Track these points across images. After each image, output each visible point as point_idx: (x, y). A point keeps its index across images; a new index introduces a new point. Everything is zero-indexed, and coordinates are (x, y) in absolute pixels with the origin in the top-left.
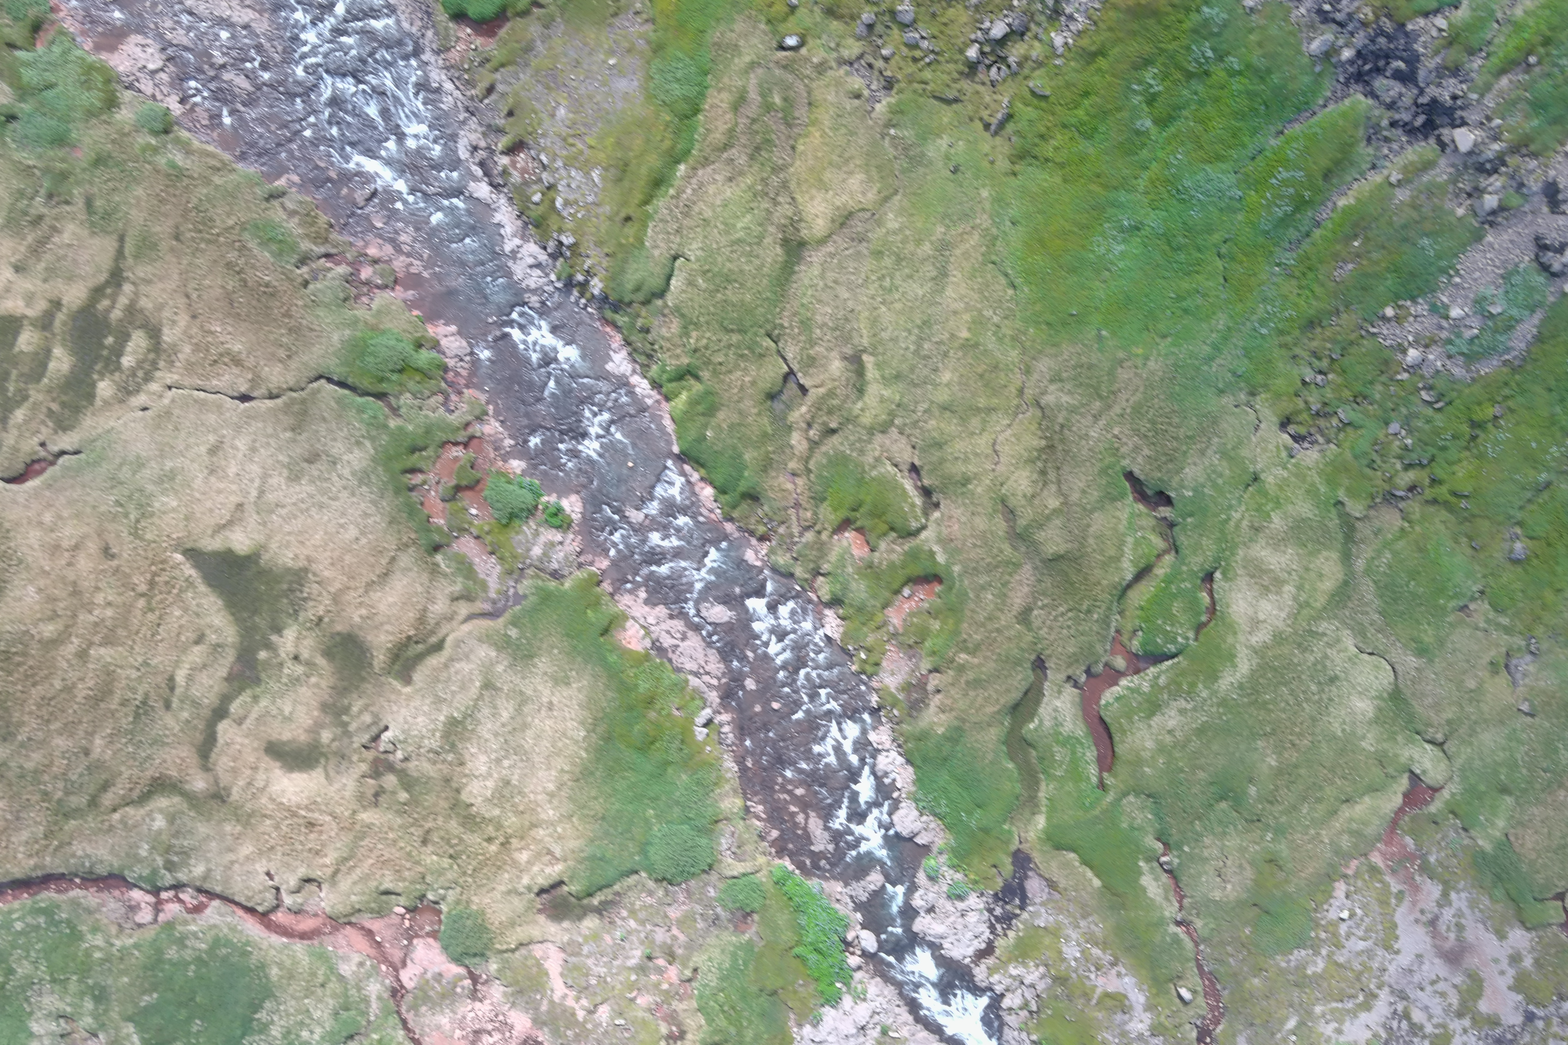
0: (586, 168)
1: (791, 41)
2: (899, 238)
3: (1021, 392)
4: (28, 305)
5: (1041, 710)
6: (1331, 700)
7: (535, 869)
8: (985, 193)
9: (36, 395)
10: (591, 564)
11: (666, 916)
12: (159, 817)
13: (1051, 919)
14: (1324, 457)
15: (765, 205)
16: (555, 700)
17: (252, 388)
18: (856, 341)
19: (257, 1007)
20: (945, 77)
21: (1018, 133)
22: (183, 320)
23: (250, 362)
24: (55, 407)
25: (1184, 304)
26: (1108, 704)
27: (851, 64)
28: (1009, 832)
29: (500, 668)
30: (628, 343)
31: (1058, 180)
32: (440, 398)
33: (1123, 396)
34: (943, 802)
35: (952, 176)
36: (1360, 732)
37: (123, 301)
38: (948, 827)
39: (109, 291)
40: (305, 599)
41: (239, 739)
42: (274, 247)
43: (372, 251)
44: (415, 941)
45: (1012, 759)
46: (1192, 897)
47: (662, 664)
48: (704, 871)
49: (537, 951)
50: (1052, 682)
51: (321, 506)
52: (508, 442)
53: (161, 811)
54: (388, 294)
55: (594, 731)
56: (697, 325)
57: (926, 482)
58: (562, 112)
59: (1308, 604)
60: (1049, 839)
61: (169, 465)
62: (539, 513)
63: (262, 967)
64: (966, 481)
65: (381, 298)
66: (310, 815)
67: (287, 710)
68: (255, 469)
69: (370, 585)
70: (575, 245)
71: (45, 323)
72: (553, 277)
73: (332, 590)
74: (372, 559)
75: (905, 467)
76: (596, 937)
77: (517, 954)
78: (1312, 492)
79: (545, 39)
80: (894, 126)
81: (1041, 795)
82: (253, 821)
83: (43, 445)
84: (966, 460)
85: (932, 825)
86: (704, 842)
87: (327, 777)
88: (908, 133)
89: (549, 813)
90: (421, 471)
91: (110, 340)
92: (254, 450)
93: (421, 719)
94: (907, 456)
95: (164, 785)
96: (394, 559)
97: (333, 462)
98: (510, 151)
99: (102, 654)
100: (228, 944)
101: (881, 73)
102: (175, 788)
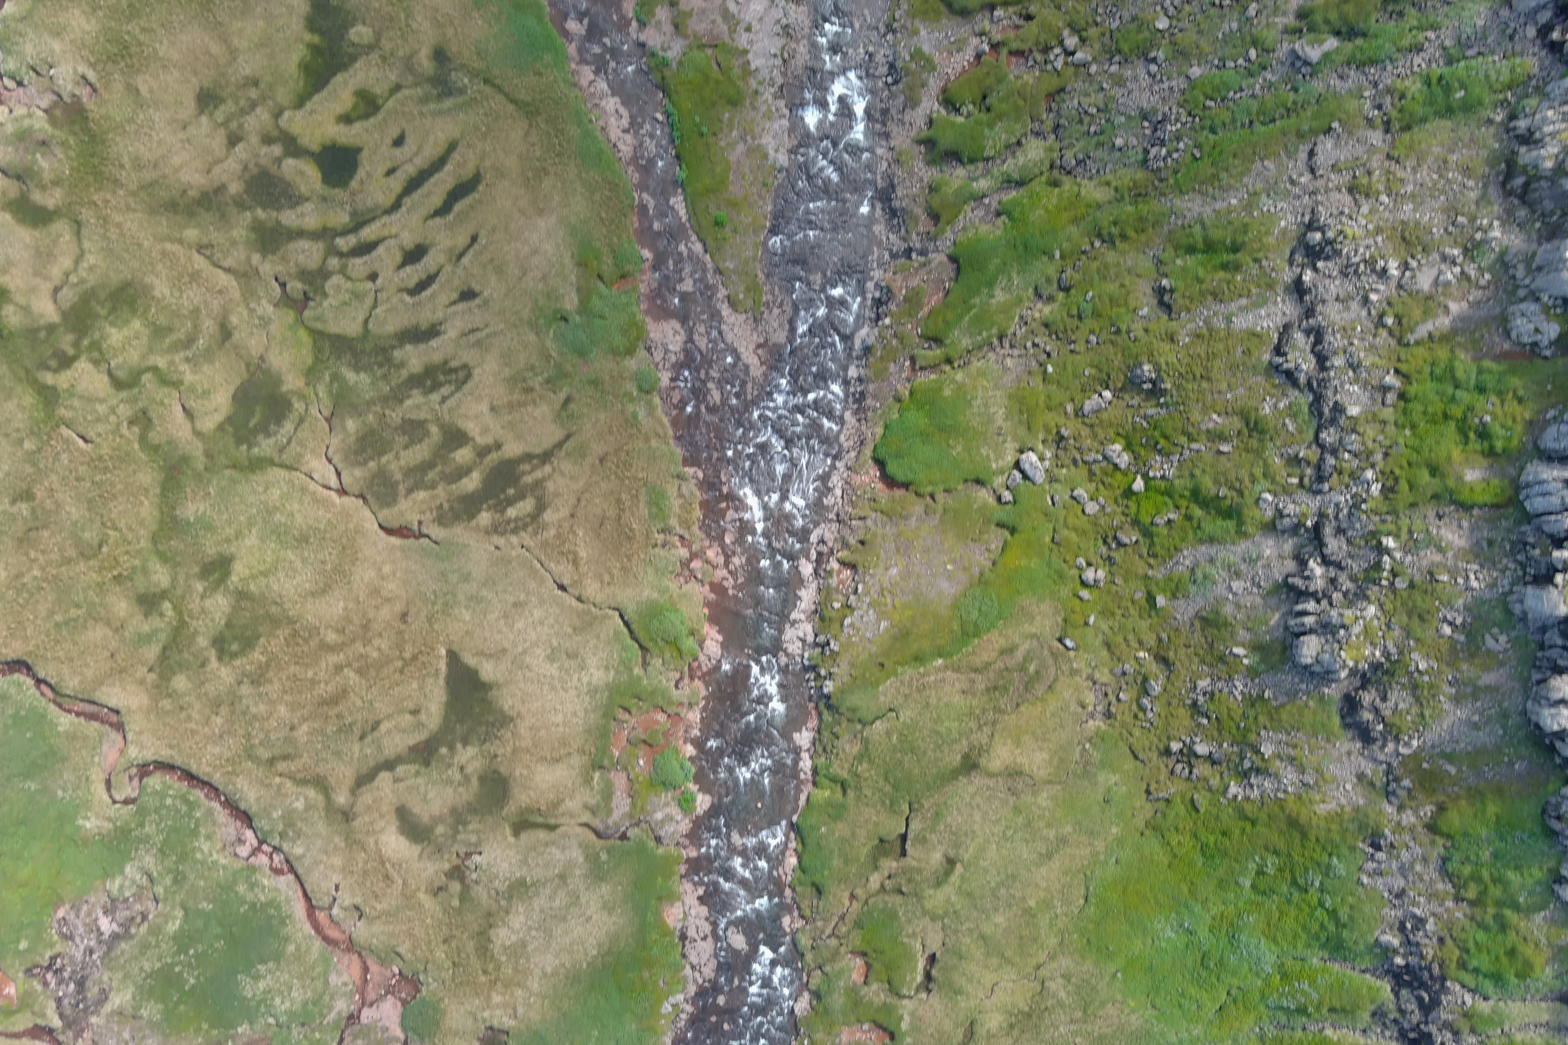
0: (881, 615)
1: (1069, 643)
2: (1039, 812)
3: (1038, 967)
4: (481, 435)
7: (498, 1012)
8: (1114, 830)
9: (441, 491)
10: (685, 847)
12: (302, 800)
15: (973, 725)
16: (594, 917)
17: (572, 586)
18: (961, 851)
19: (263, 962)
20: (1147, 743)
21: (1164, 815)
22: (564, 512)
23: (583, 569)
24: (446, 506)
25: (1183, 1001)
27: (1095, 683)
29: (578, 872)
30: (819, 731)
31: (1166, 862)
32: (678, 676)
33: (1099, 1022)
35: (1102, 803)
37: (538, 474)
39: (535, 461)
40: (496, 737)
41: (387, 791)
42: (655, 510)
43: (710, 554)
44: (389, 997)
47: (677, 946)
51: (553, 688)
52: (696, 732)
53: (306, 798)
54: (698, 588)
55: (603, 956)
56: (871, 761)
57: (934, 972)
58: (894, 571)
61: (484, 592)
62: (678, 792)
63: (287, 939)
64: (959, 992)
65: (692, 588)
66: (391, 870)
67: (430, 795)
68: (533, 636)
69: (543, 759)
70: (837, 653)
71: (482, 452)
72: (806, 655)
73: (517, 745)
74: (556, 745)
75: (928, 952)
79: (920, 520)
80: (1091, 744)
82: (354, 847)
83: (420, 523)
84: (970, 980)
87: (420, 856)
88: (1096, 755)
89: (534, 985)
90: (630, 713)
91: (511, 491)
92: (542, 623)
93: (505, 865)
94: (934, 946)
95: (321, 784)
96: (570, 754)
97: (582, 667)
98: (843, 563)
99: (351, 676)
100: (278, 909)
101: (1109, 705)
102: (326, 790)
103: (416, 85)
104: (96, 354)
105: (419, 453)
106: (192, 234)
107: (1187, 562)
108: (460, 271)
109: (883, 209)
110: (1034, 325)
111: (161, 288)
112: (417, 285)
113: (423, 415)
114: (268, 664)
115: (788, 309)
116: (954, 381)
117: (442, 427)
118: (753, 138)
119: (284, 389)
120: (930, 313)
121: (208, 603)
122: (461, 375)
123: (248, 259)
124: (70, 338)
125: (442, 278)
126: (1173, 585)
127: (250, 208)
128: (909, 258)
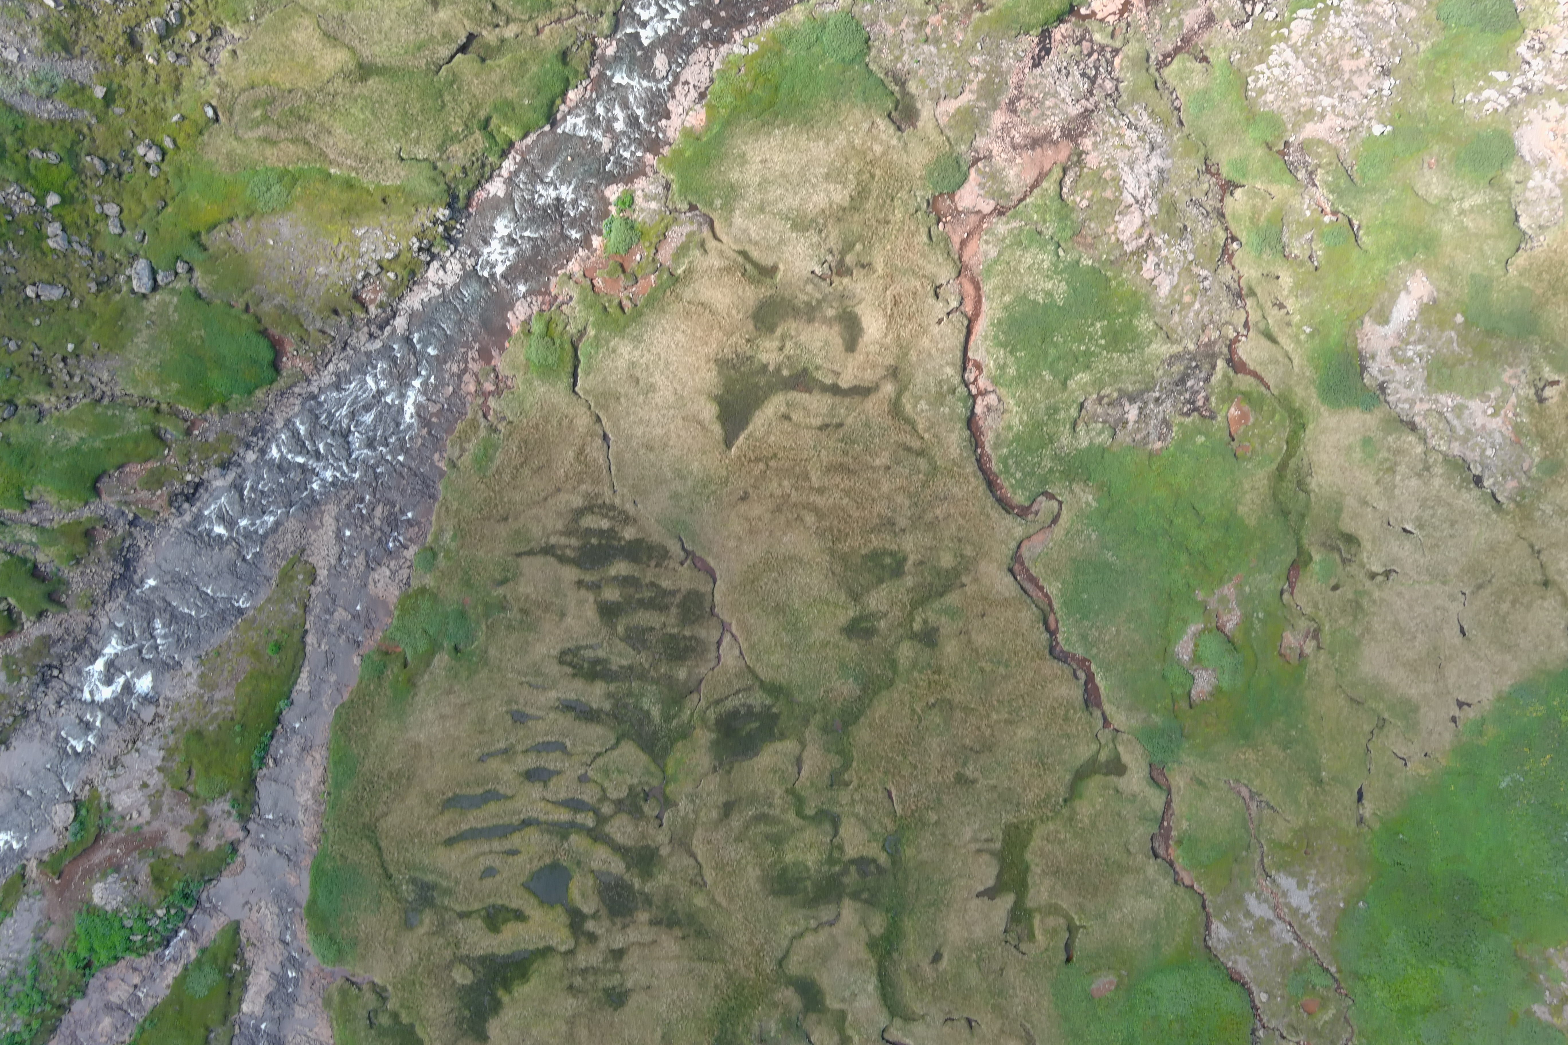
0: (356, 241)
1: (210, 113)
4: (587, 602)
7: (884, 137)
9: (648, 578)
10: (652, 166)
11: (893, 35)
12: (918, 408)
15: (339, 101)
16: (758, 159)
17: (597, 435)
19: (1035, 303)
22: (563, 497)
23: (578, 442)
24: (653, 563)
27: (212, 65)
29: (746, 205)
30: (478, 184)
32: (564, 307)
37: (563, 540)
39: (559, 553)
40: (737, 356)
41: (850, 371)
42: (490, 452)
43: (472, 388)
44: (960, 209)
47: (710, 92)
48: (853, 17)
49: (944, 121)
51: (667, 364)
52: (581, 252)
53: (915, 407)
54: (500, 367)
55: (772, 124)
56: (447, 129)
58: (321, 270)
61: (669, 475)
62: (626, 214)
65: (504, 370)
66: (889, 307)
67: (819, 344)
68: (654, 416)
69: (713, 313)
70: (416, 236)
71: (595, 587)
72: (448, 253)
73: (725, 338)
74: (695, 317)
76: (922, 81)
77: (950, 134)
79: (271, 297)
80: (247, 18)
82: (904, 344)
83: (682, 564)
86: (831, 23)
87: (860, 303)
88: (250, 6)
89: (841, 139)
90: (620, 303)
91: (594, 541)
92: (641, 420)
93: (799, 249)
95: (896, 409)
96: (689, 303)
97: (633, 365)
98: (364, 307)
99: (816, 479)
100: (996, 337)
101: (210, 39)
102: (895, 404)
103: (446, 909)
104: (836, 854)
105: (645, 618)
106: (700, 901)
107: (50, 106)
108: (513, 740)
109: (135, 572)
110: (60, 393)
111: (753, 873)
112: (554, 751)
113: (622, 646)
114: (872, 531)
115: (269, 542)
116: (163, 391)
117: (613, 627)
118: (202, 696)
119: (713, 736)
120: (146, 460)
121: (884, 608)
122: (568, 658)
123: (670, 855)
124: (846, 880)
125: (529, 743)
126: (78, 97)
127: (642, 893)
128: (136, 517)
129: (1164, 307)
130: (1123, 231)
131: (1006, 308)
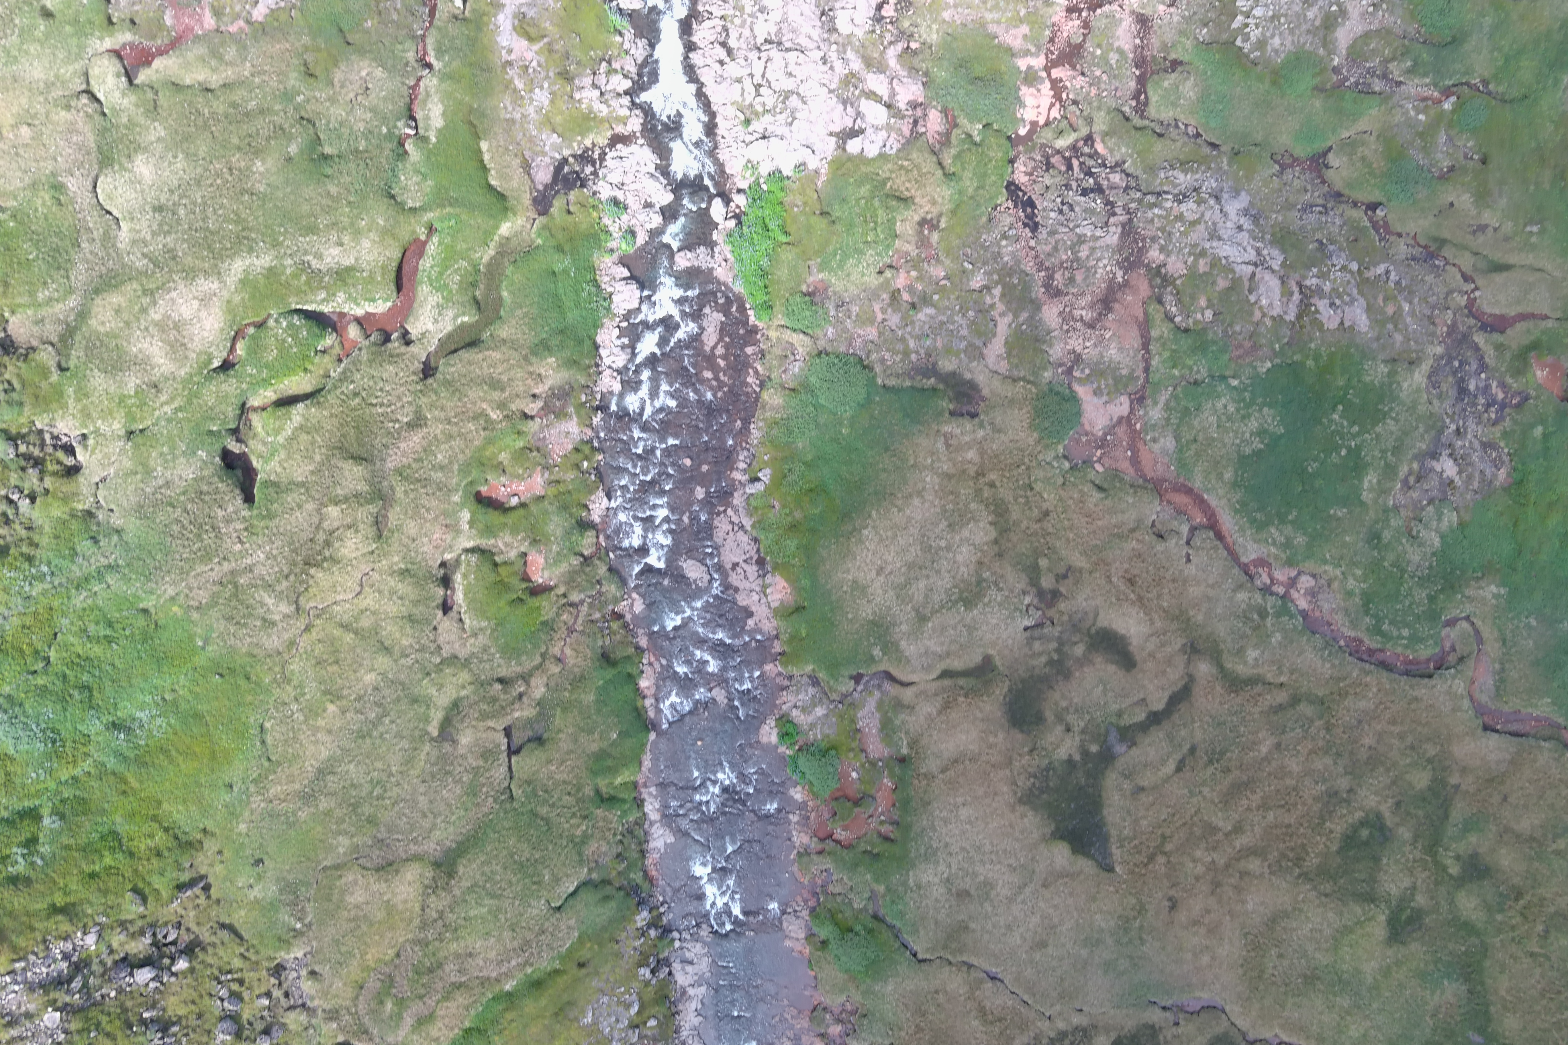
0: (594, 1029)
2: (344, 826)
3: (308, 629)
5: (450, 328)
6: (172, 192)
7: (967, 438)
8: (242, 828)
10: (780, 674)
11: (880, 334)
12: (1250, 660)
13: (544, 137)
14: (53, 419)
15: (451, 917)
16: (873, 574)
17: (981, 982)
18: (435, 753)
19: (1257, 453)
20: (221, 952)
21: (180, 868)
23: (971, 1006)
25: (108, 632)
26: (386, 300)
27: (304, 1005)
28: (539, 235)
29: (904, 627)
30: (643, 853)
31: (165, 806)
32: (831, 888)
33: (214, 576)
34: (584, 295)
35: (265, 858)
36: (160, 147)
38: (593, 269)
40: (1035, 777)
41: (1151, 687)
44: (1100, 433)
45: (501, 298)
46: (403, 83)
47: (767, 553)
48: (827, 354)
49: (1003, 367)
50: (425, 349)
51: (978, 849)
53: (1245, 663)
54: (827, 1001)
55: (855, 529)
56: (571, 839)
57: (441, 592)
59: (145, 292)
60: (506, 210)
61: (1084, 952)
62: (800, 744)
64: (405, 573)
65: (835, 1001)
66: (1128, 592)
67: (1099, 691)
68: (1016, 909)
69: (974, 760)
70: (641, 966)
73: (1008, 772)
74: (961, 780)
75: (453, 614)
76: (948, 351)
77: (1022, 374)
78: (82, 393)
80: (295, 930)
81: (492, 252)
82: (1177, 612)
83: (1177, 1024)
84: (393, 592)
85: (606, 279)
86: (813, 379)
87: (1097, 615)
88: (285, 917)
89: (930, 480)
90: (880, 835)
92: (1009, 927)
93: (993, 621)
94: (446, 624)
95: (1232, 684)
96: (942, 772)
97: (948, 883)
99: (1222, 823)
100: (1253, 521)
101: (280, 984)
102: (1225, 676)
114: (1323, 820)
129: (1378, 339)
130: (1271, 305)
131: (1235, 485)
